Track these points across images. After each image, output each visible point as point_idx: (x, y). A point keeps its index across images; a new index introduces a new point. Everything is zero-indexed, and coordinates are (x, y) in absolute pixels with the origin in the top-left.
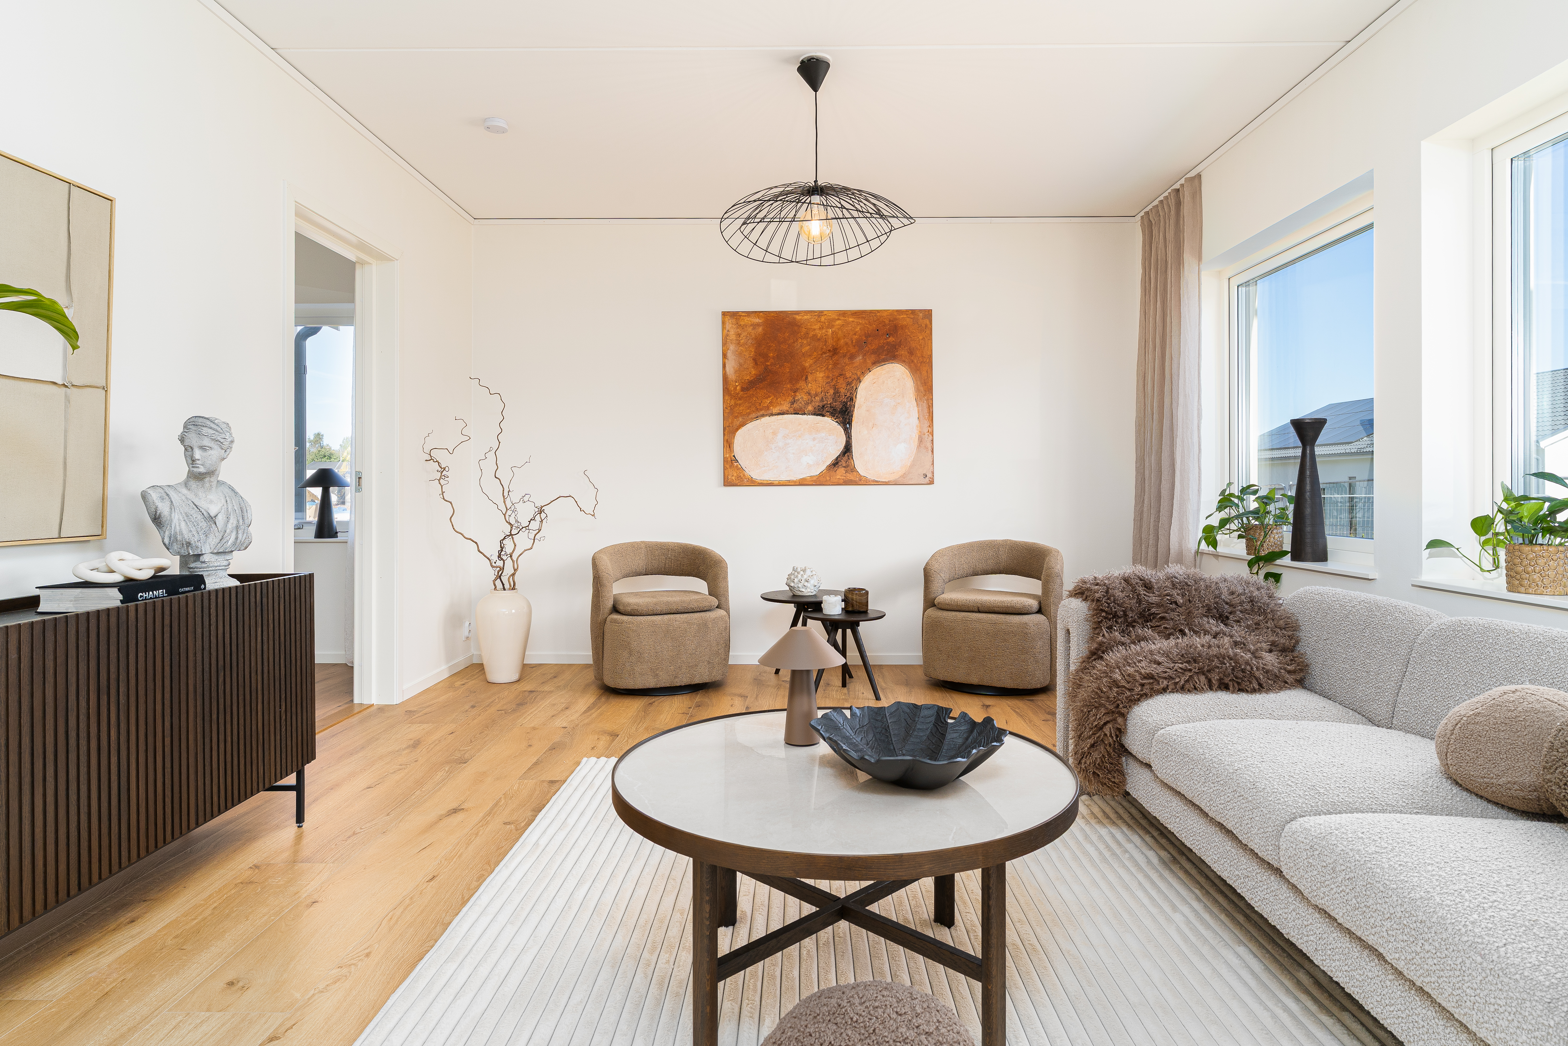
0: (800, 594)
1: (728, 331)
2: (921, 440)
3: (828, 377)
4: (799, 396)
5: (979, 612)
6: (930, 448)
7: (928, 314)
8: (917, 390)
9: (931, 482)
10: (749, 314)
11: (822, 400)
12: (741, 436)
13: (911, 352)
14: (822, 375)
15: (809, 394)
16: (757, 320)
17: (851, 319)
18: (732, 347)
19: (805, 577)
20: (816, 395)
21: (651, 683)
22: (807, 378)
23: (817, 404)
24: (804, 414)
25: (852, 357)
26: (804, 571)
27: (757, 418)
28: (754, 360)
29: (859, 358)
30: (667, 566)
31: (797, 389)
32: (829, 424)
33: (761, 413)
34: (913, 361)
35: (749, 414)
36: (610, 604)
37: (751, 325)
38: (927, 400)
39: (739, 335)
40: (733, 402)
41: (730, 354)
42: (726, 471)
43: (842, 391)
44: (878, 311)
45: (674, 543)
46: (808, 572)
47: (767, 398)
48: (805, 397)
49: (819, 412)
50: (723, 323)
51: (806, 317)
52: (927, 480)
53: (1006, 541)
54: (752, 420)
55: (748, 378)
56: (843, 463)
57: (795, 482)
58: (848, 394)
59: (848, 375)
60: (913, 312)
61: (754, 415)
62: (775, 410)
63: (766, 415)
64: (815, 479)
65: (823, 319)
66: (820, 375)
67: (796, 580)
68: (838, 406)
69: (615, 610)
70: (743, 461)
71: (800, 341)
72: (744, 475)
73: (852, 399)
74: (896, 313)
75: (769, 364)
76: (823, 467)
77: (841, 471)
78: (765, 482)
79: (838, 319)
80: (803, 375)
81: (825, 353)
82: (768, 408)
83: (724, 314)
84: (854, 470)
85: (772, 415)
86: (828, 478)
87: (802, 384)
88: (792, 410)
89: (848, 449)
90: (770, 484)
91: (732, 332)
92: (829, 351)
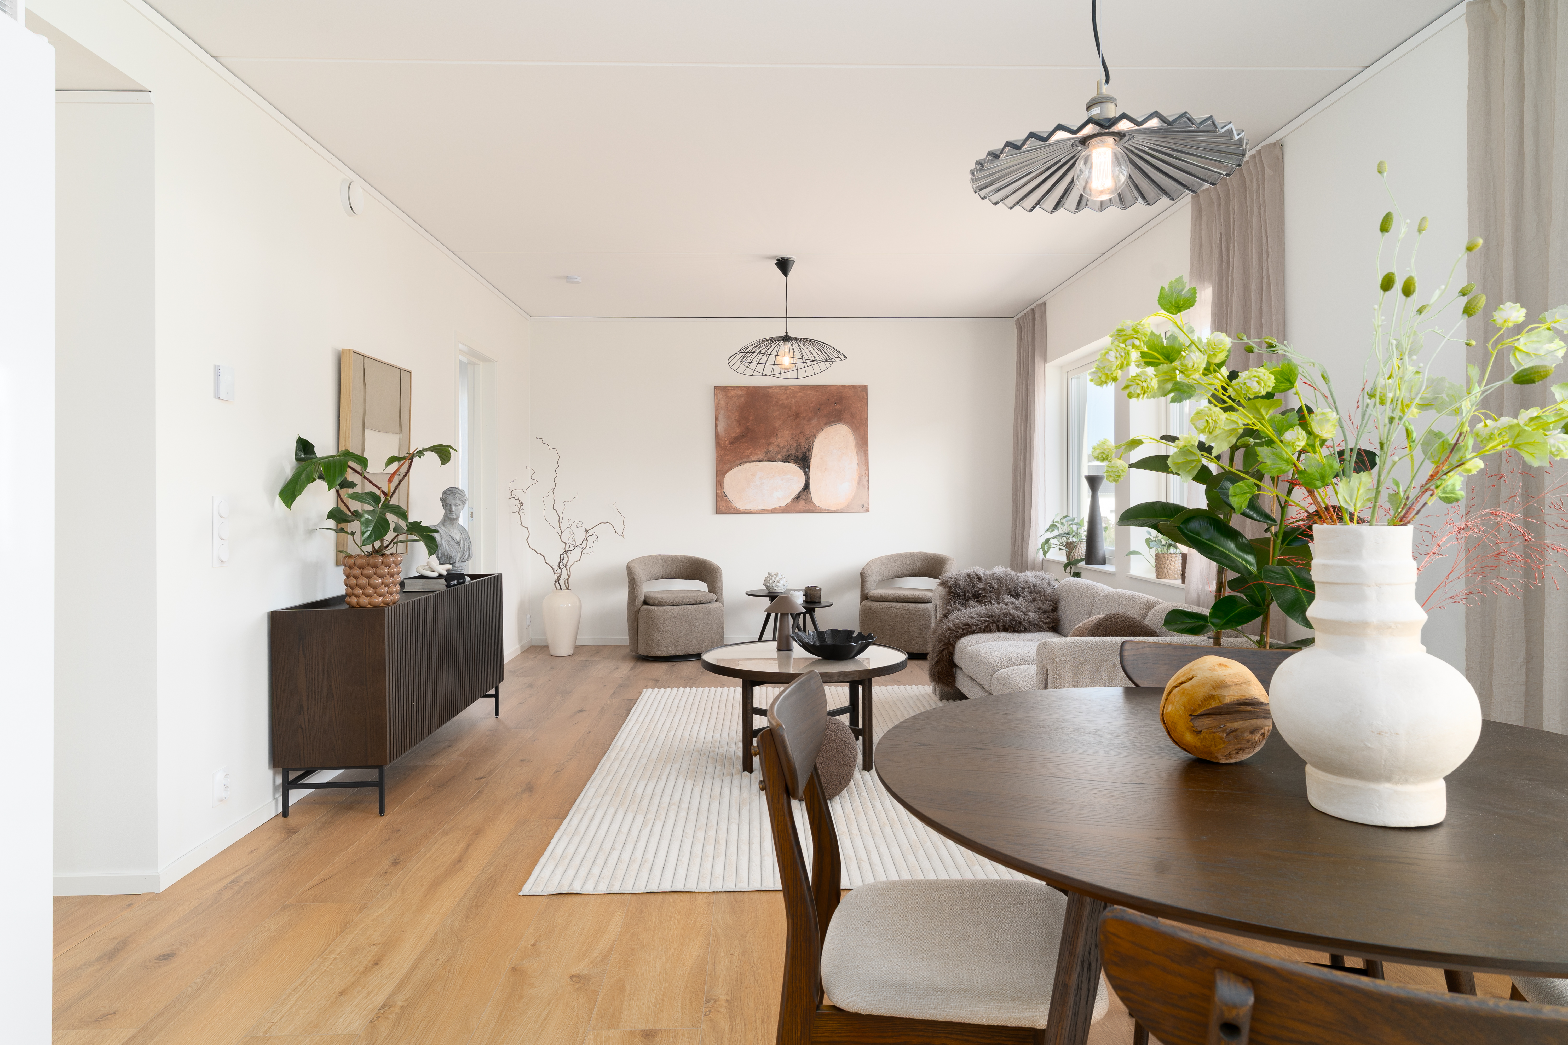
0: (774, 591)
1: (719, 400)
2: (860, 480)
3: (792, 434)
4: (771, 448)
5: (897, 602)
6: (866, 486)
7: (864, 388)
8: (857, 443)
9: (867, 511)
10: (734, 388)
11: (788, 451)
12: (730, 478)
13: (853, 416)
14: (788, 432)
15: (779, 446)
16: (740, 393)
17: (809, 392)
18: (722, 412)
19: (777, 579)
20: (784, 447)
21: (672, 652)
22: (777, 435)
23: (785, 454)
24: (775, 461)
25: (810, 420)
26: (776, 575)
27: (741, 464)
28: (739, 421)
29: (815, 421)
30: (677, 572)
31: (770, 443)
32: (793, 467)
33: (744, 460)
34: (854, 423)
35: (735, 461)
36: (642, 598)
37: (736, 396)
38: (864, 451)
39: (727, 403)
40: (723, 453)
41: (720, 417)
42: (718, 504)
43: (803, 444)
44: (829, 386)
45: (682, 556)
46: (780, 576)
47: (748, 450)
48: (776, 449)
49: (786, 460)
50: (716, 394)
51: (776, 390)
52: (864, 509)
53: (919, 553)
54: (737, 466)
55: (734, 435)
56: (803, 497)
57: (768, 511)
58: (807, 447)
59: (807, 432)
60: (854, 387)
61: (738, 462)
62: (754, 459)
63: (747, 462)
64: (783, 508)
65: (788, 392)
66: (787, 433)
67: (771, 581)
68: (800, 455)
69: (645, 602)
70: (731, 496)
71: (772, 408)
72: (731, 506)
73: (809, 450)
74: (841, 388)
75: (749, 424)
76: (789, 500)
77: (802, 503)
78: (747, 511)
79: (800, 392)
80: (774, 433)
81: (790, 417)
82: (748, 457)
83: (716, 388)
84: (811, 502)
85: (752, 462)
86: (792, 508)
87: (773, 439)
88: (766, 458)
89: (807, 487)
90: (751, 512)
91: (722, 402)
92: (793, 415)
